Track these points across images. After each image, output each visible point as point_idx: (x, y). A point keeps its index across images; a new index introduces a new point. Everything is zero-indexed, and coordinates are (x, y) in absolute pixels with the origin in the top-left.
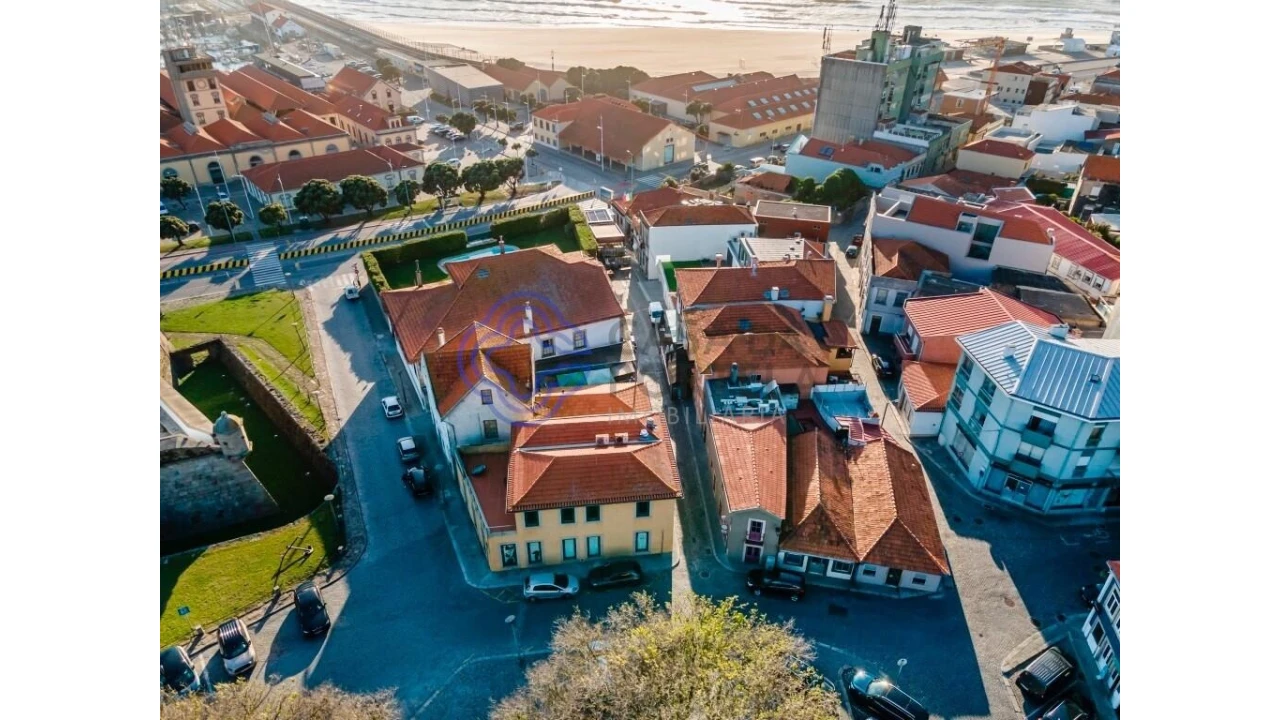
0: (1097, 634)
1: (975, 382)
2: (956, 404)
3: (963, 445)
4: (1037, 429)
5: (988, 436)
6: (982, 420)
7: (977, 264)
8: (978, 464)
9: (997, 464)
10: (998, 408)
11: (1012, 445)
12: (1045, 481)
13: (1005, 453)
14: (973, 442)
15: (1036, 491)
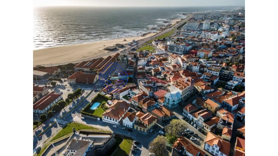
0: (184, 114)
1: (167, 99)
2: (166, 101)
3: (168, 105)
4: (174, 101)
5: (170, 103)
6: (169, 102)
7: (155, 86)
8: (170, 106)
9: (171, 105)
10: (170, 100)
11: (172, 103)
12: (175, 105)
13: (172, 104)
14: (169, 104)
15: (175, 106)
